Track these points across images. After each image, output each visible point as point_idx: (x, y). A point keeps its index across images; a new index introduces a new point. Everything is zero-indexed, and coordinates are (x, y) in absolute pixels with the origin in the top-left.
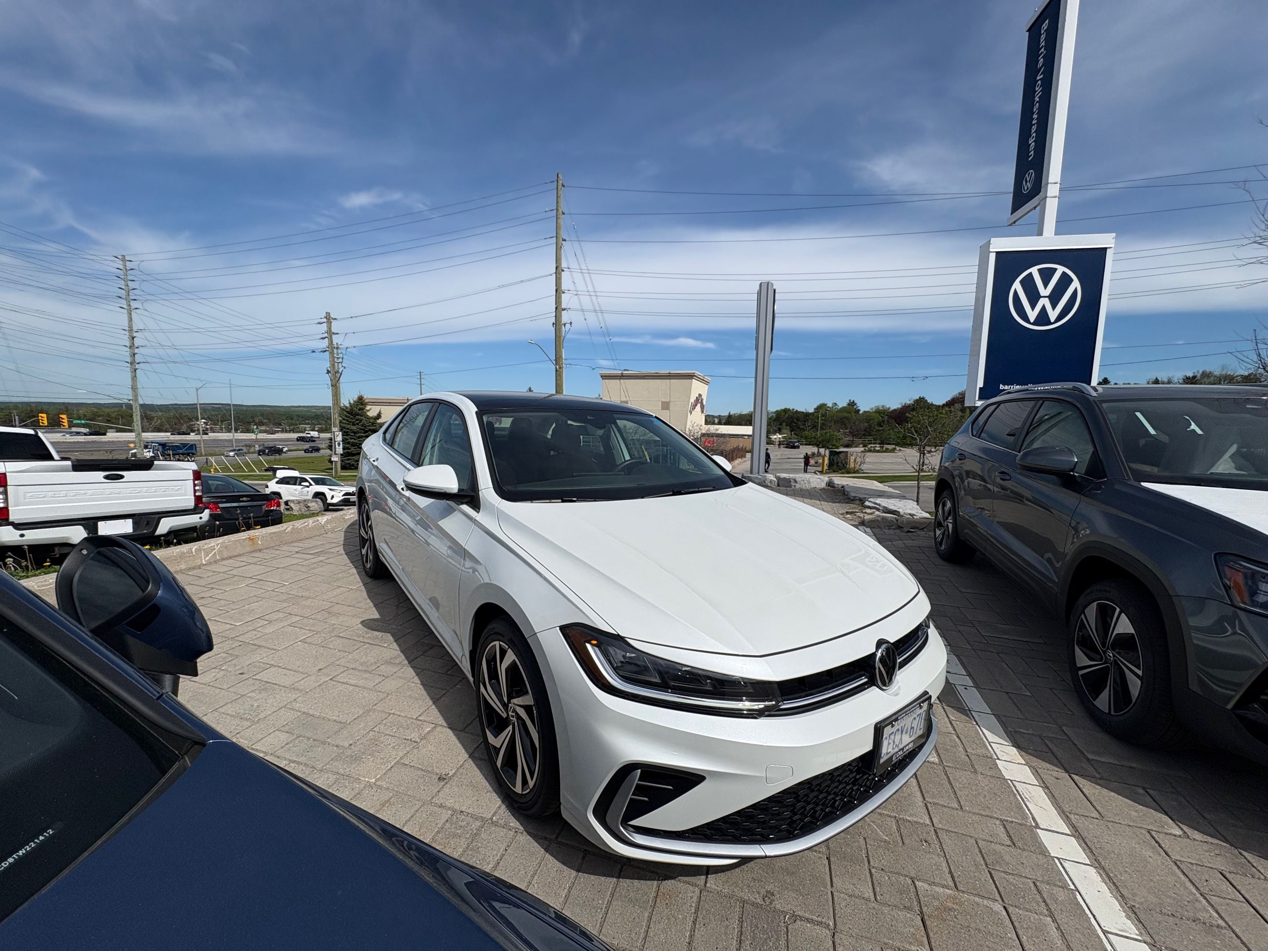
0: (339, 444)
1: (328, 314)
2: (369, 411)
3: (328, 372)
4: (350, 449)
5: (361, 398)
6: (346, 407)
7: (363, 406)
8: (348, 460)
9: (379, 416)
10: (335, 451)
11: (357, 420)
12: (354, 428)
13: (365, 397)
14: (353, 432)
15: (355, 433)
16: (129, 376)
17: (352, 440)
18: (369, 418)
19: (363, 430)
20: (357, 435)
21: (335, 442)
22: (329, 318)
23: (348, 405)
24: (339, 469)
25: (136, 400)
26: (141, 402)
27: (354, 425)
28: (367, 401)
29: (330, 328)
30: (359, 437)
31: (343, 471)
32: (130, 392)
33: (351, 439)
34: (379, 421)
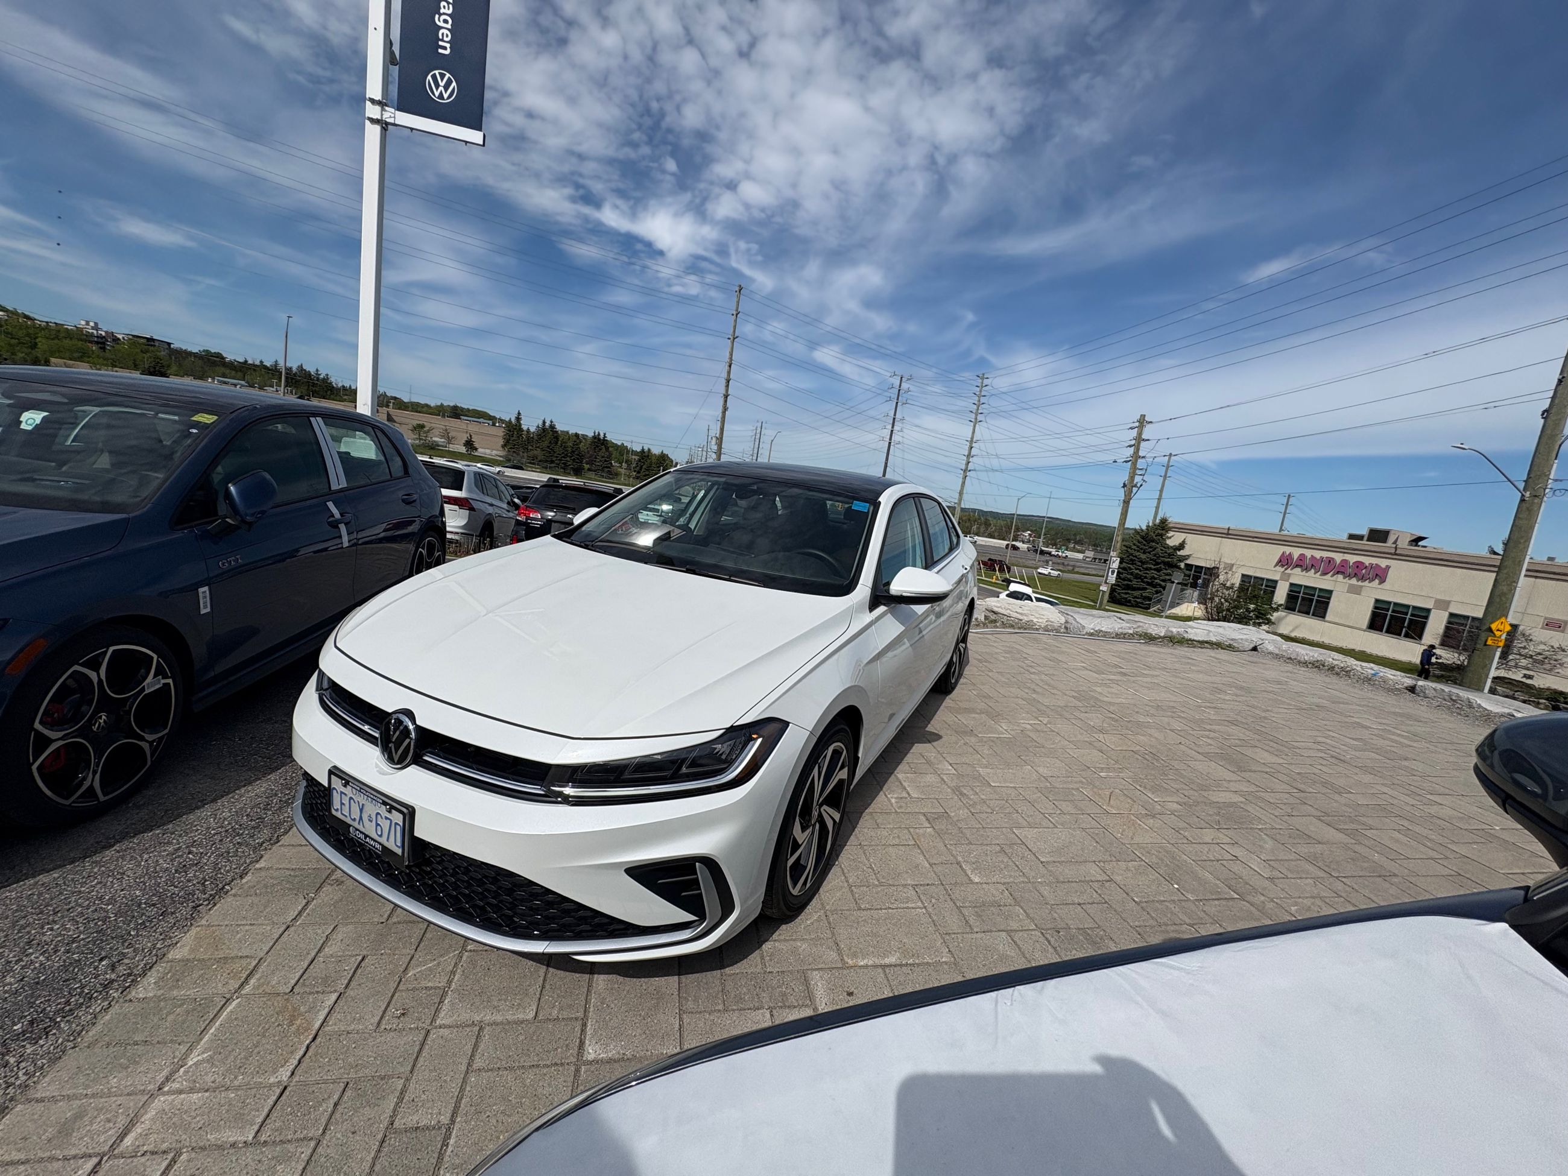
0: (1113, 572)
1: (1143, 416)
2: (1170, 538)
3: (1124, 486)
4: (1131, 581)
5: (1164, 521)
6: (1142, 530)
7: (1163, 532)
8: (1126, 593)
9: (1182, 546)
10: (1107, 579)
11: (1151, 547)
12: (1143, 556)
13: (1170, 520)
14: (1141, 562)
15: (1143, 563)
16: (960, 481)
17: (1137, 571)
18: (1168, 547)
19: (1155, 561)
20: (1145, 566)
21: (1109, 568)
22: (1142, 422)
23: (1144, 528)
24: (1105, 601)
25: (960, 503)
26: (963, 506)
27: (1144, 553)
28: (1171, 525)
29: (1140, 434)
30: (1147, 569)
31: (1110, 604)
32: (957, 496)
33: (1137, 569)
34: (1181, 553)
